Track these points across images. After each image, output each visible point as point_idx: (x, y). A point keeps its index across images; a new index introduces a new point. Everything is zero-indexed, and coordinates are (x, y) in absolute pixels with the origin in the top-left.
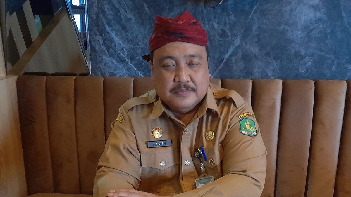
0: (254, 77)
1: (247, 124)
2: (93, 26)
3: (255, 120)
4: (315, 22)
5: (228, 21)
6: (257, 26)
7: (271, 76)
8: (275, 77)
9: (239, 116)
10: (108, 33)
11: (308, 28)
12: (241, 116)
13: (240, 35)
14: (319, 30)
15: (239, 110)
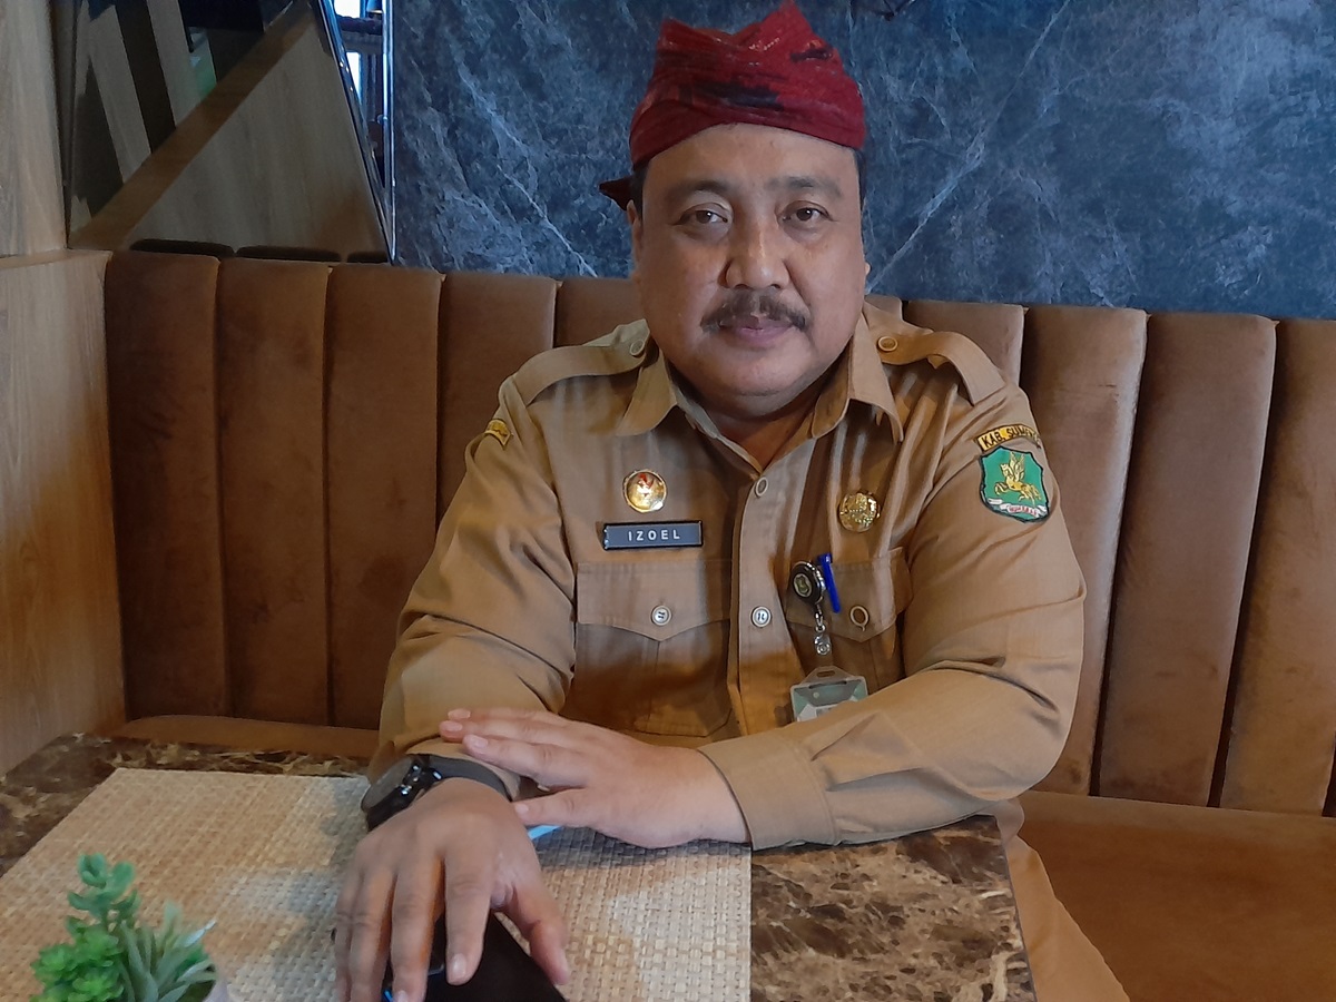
0: (1034, 295)
1: (1011, 470)
2: (411, 69)
3: (1041, 456)
4: (1291, 87)
5: (940, 69)
6: (1057, 93)
7: (1101, 295)
8: (1116, 300)
9: (980, 439)
10: (469, 99)
11: (1258, 111)
12: (989, 440)
13: (988, 129)
14: (1306, 117)
15: (982, 412)
